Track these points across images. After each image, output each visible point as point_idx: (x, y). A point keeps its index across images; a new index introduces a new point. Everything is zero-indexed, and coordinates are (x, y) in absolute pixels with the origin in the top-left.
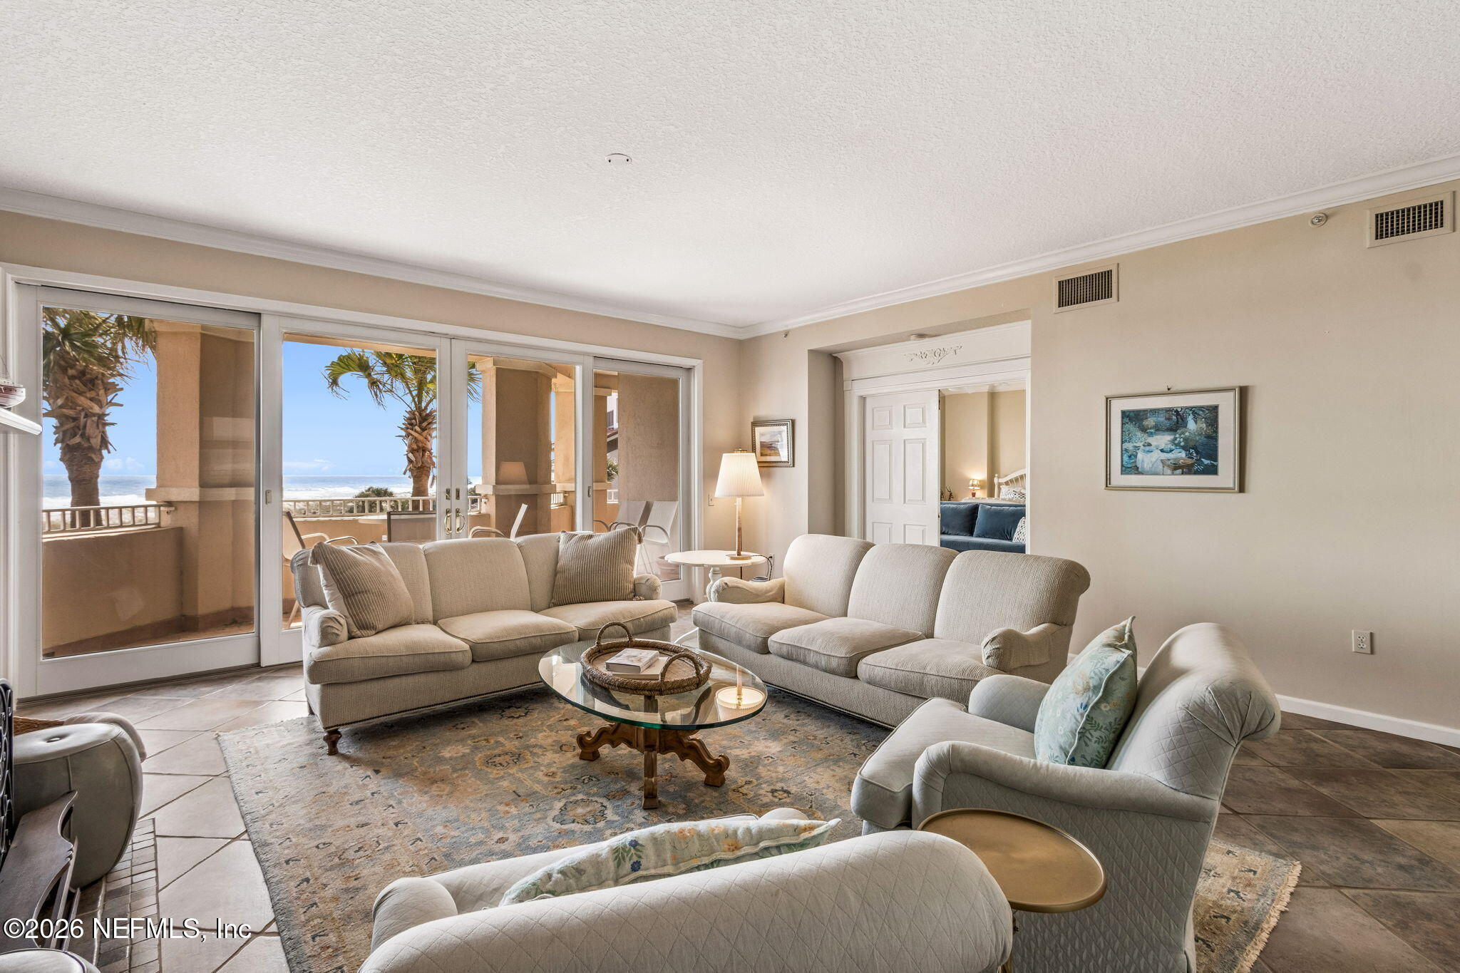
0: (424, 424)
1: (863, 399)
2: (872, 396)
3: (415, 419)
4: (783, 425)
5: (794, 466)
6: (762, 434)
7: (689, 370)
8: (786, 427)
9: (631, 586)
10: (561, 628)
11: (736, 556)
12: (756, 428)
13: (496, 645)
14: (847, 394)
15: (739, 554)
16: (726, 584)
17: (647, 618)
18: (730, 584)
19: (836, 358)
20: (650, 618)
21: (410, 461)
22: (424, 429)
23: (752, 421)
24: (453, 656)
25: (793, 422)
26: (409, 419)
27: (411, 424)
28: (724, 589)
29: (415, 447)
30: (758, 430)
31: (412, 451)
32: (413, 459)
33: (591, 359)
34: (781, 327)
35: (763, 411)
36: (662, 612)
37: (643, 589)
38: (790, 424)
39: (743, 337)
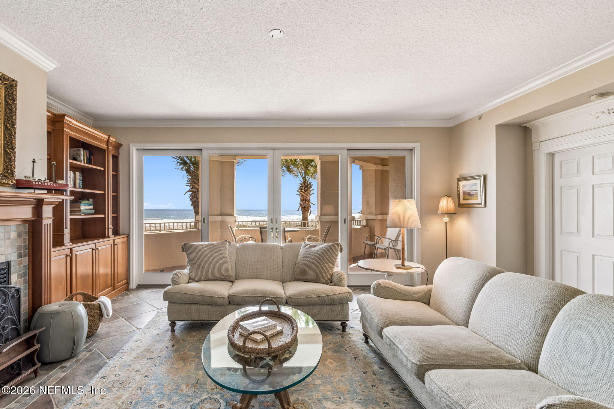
0: (306, 189)
1: (552, 155)
2: (560, 152)
3: (303, 187)
4: (478, 179)
5: (485, 206)
6: (465, 186)
7: (412, 150)
8: (479, 180)
9: (329, 276)
10: (276, 295)
11: (401, 266)
12: (460, 182)
13: (239, 298)
14: (535, 153)
15: (403, 265)
16: (380, 284)
17: (329, 297)
18: (382, 285)
19: (526, 127)
20: (331, 297)
21: (300, 204)
22: (306, 191)
23: (458, 178)
24: (218, 299)
25: (485, 177)
26: (301, 187)
27: (301, 189)
28: (377, 287)
29: (302, 199)
30: (461, 183)
31: (302, 200)
32: (302, 203)
33: (346, 151)
34: (476, 113)
35: (465, 171)
36: (340, 295)
37: (335, 279)
38: (482, 178)
39: (451, 125)
